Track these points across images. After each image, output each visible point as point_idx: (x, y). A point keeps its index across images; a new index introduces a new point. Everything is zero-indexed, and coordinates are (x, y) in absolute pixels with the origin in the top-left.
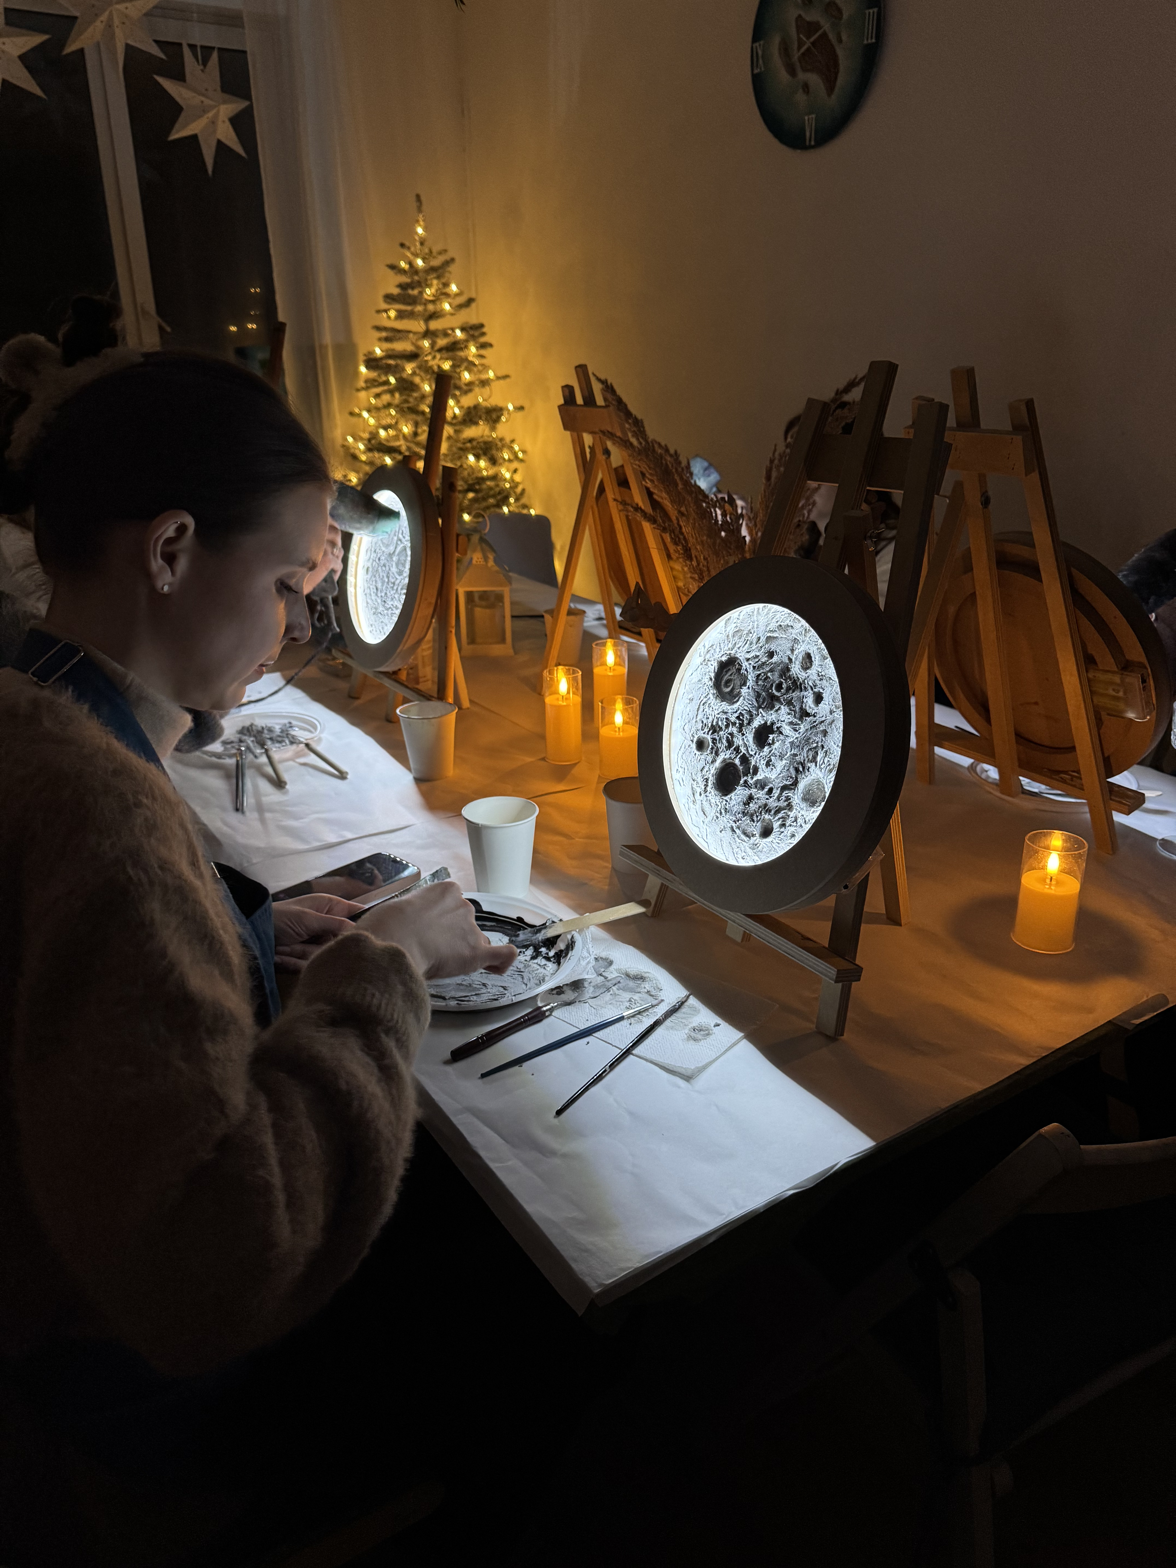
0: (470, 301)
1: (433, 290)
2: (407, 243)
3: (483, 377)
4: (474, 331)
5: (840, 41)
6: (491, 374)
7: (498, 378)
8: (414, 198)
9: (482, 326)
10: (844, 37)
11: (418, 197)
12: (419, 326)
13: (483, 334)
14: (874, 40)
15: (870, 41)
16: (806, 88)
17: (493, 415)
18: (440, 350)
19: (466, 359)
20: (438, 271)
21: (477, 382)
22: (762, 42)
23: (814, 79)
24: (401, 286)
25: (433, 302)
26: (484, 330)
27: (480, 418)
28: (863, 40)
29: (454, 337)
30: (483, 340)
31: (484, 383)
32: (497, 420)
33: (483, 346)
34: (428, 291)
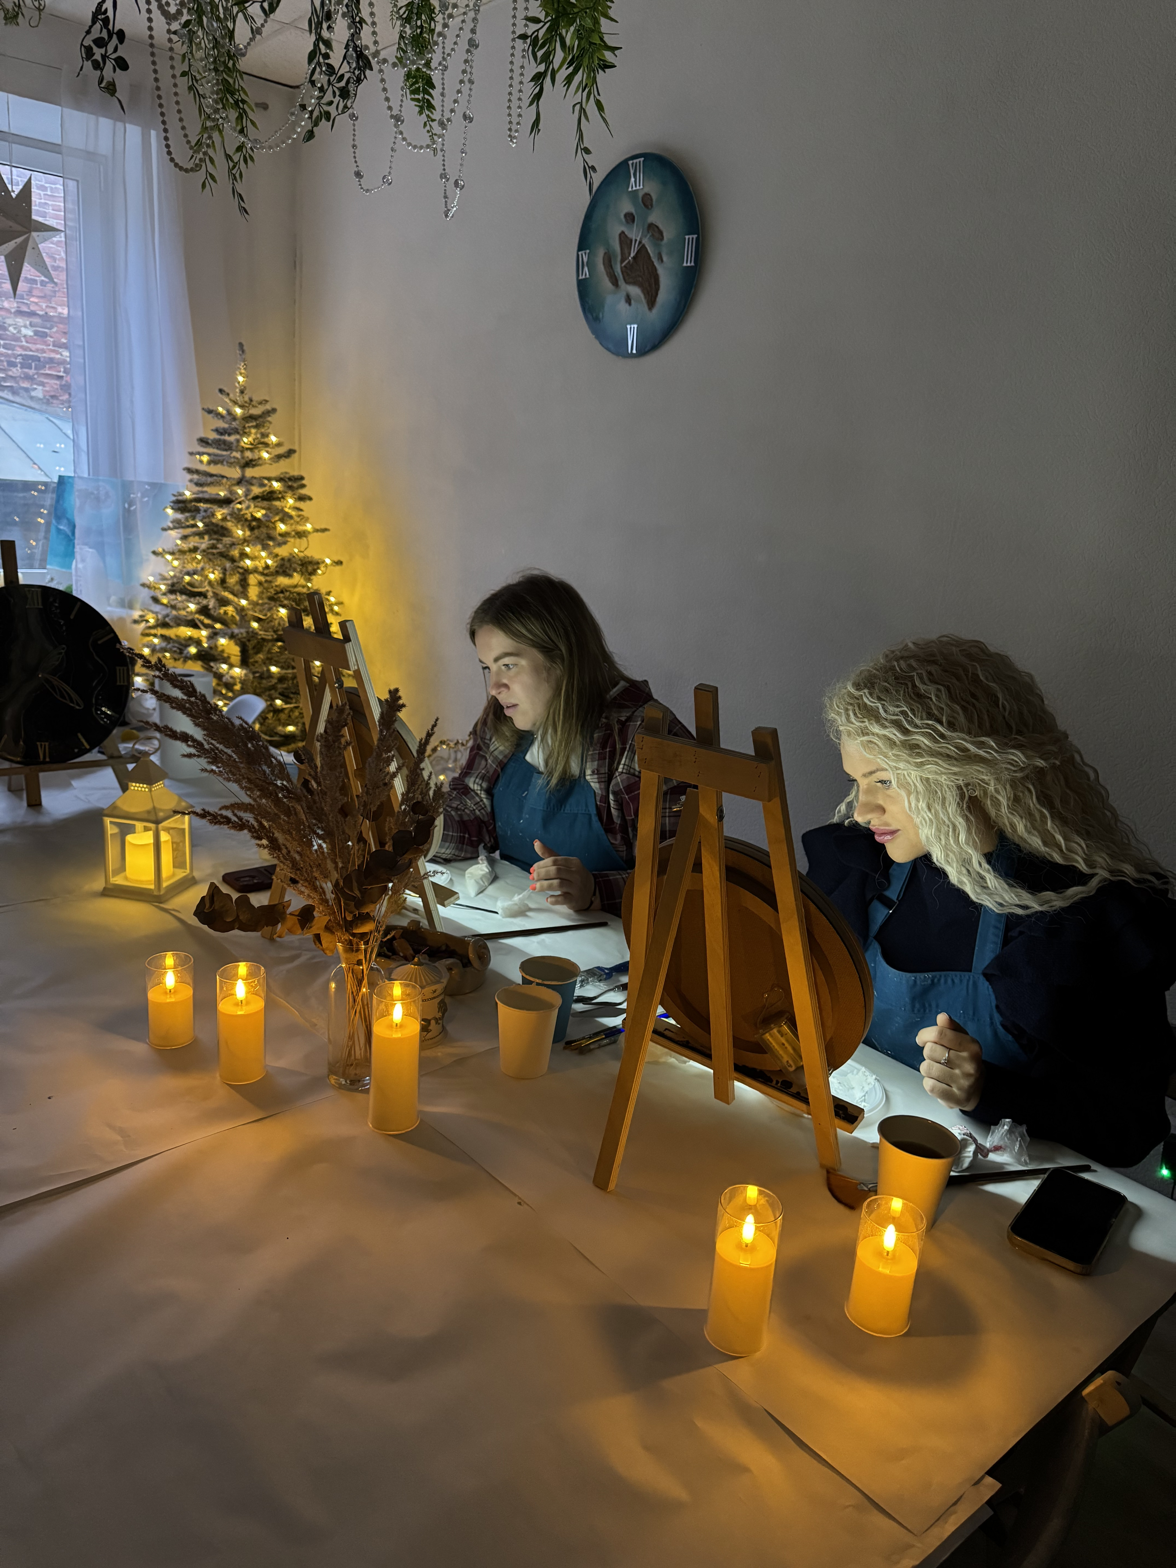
0: (290, 453)
1: (251, 439)
3: (300, 528)
4: (293, 483)
5: (661, 261)
6: (309, 527)
7: (316, 531)
8: (237, 346)
10: (665, 258)
11: (241, 345)
13: (303, 486)
14: (693, 264)
15: (689, 264)
16: (628, 299)
17: (309, 567)
18: (255, 498)
19: (282, 511)
20: (258, 421)
21: (293, 533)
22: (588, 251)
23: (636, 292)
25: (251, 450)
26: (304, 482)
27: (295, 570)
28: (683, 263)
29: (270, 487)
30: (303, 491)
31: (301, 535)
32: (314, 572)
33: (302, 498)
34: (245, 440)
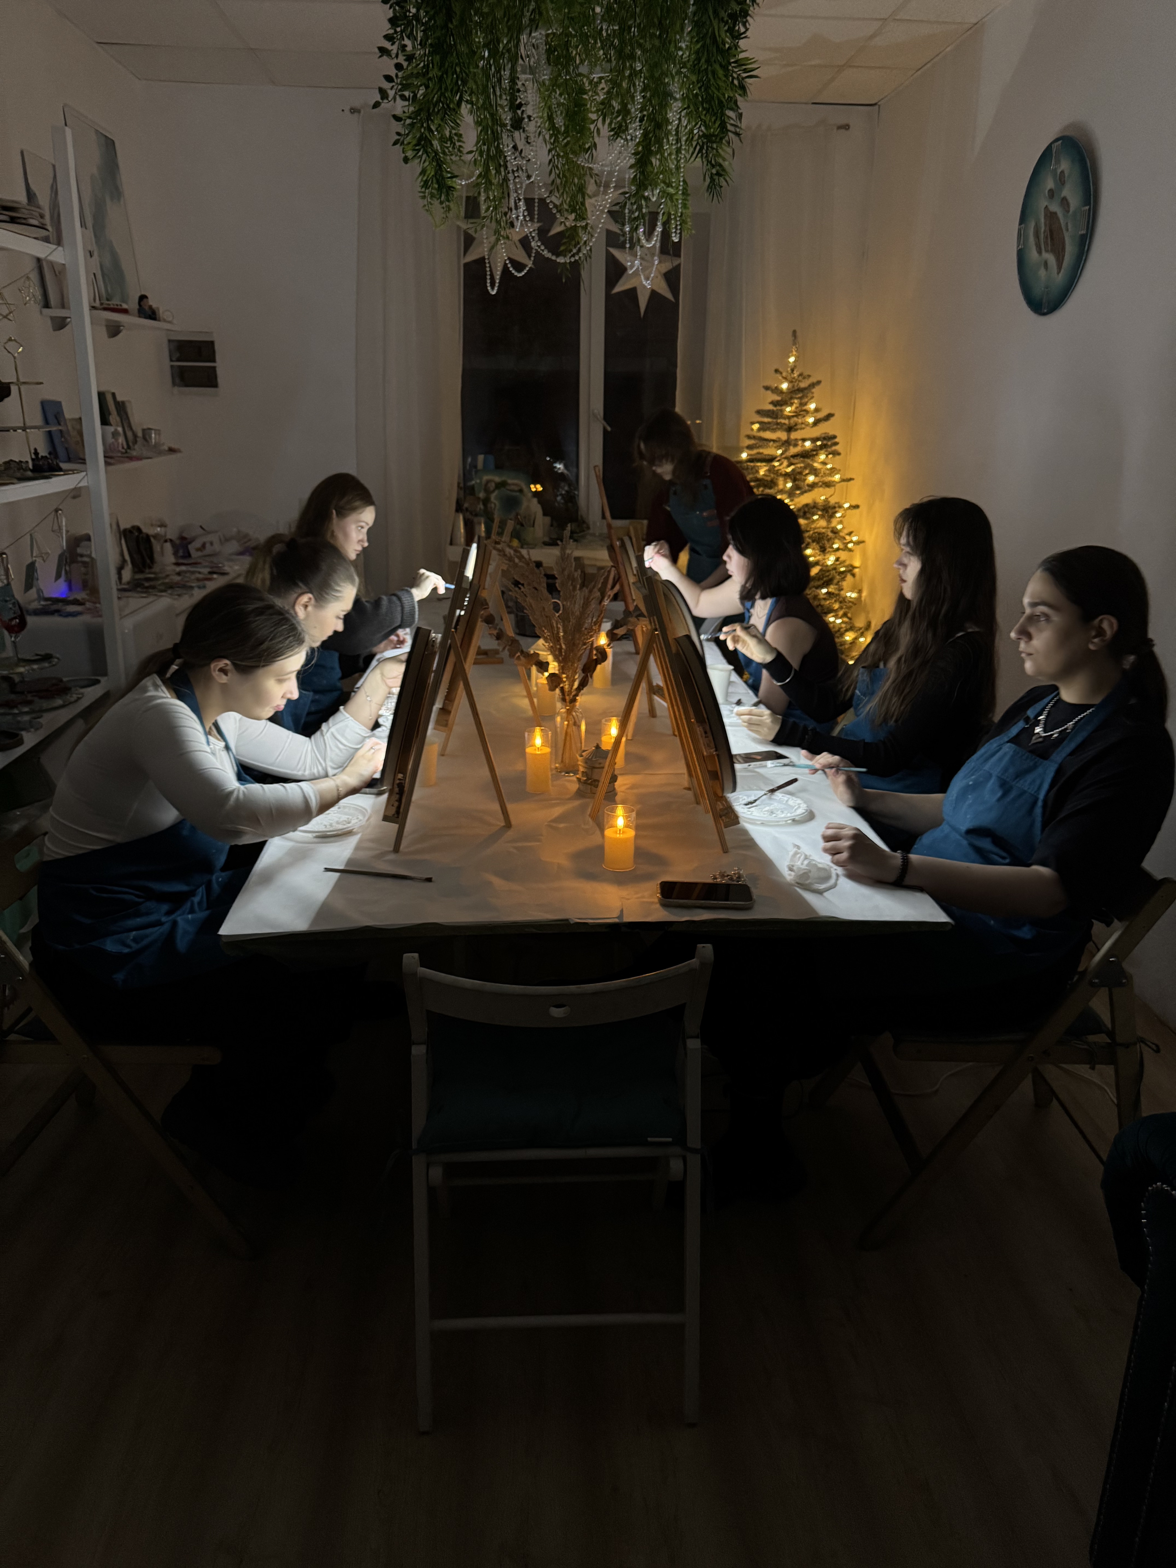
0: (829, 417)
1: (793, 408)
2: (781, 370)
3: (828, 479)
5: (1067, 230)
6: (836, 477)
7: (843, 480)
8: (791, 334)
9: (835, 437)
10: (1070, 227)
11: (794, 332)
12: (782, 435)
13: (836, 444)
14: (1085, 232)
16: (1046, 264)
17: (829, 511)
19: (813, 465)
20: (800, 393)
21: (821, 484)
22: (1024, 225)
23: (1051, 258)
24: (773, 403)
25: (794, 417)
28: (1081, 231)
29: (804, 447)
30: (835, 448)
31: (828, 485)
32: (833, 515)
33: (832, 454)
34: (788, 409)
